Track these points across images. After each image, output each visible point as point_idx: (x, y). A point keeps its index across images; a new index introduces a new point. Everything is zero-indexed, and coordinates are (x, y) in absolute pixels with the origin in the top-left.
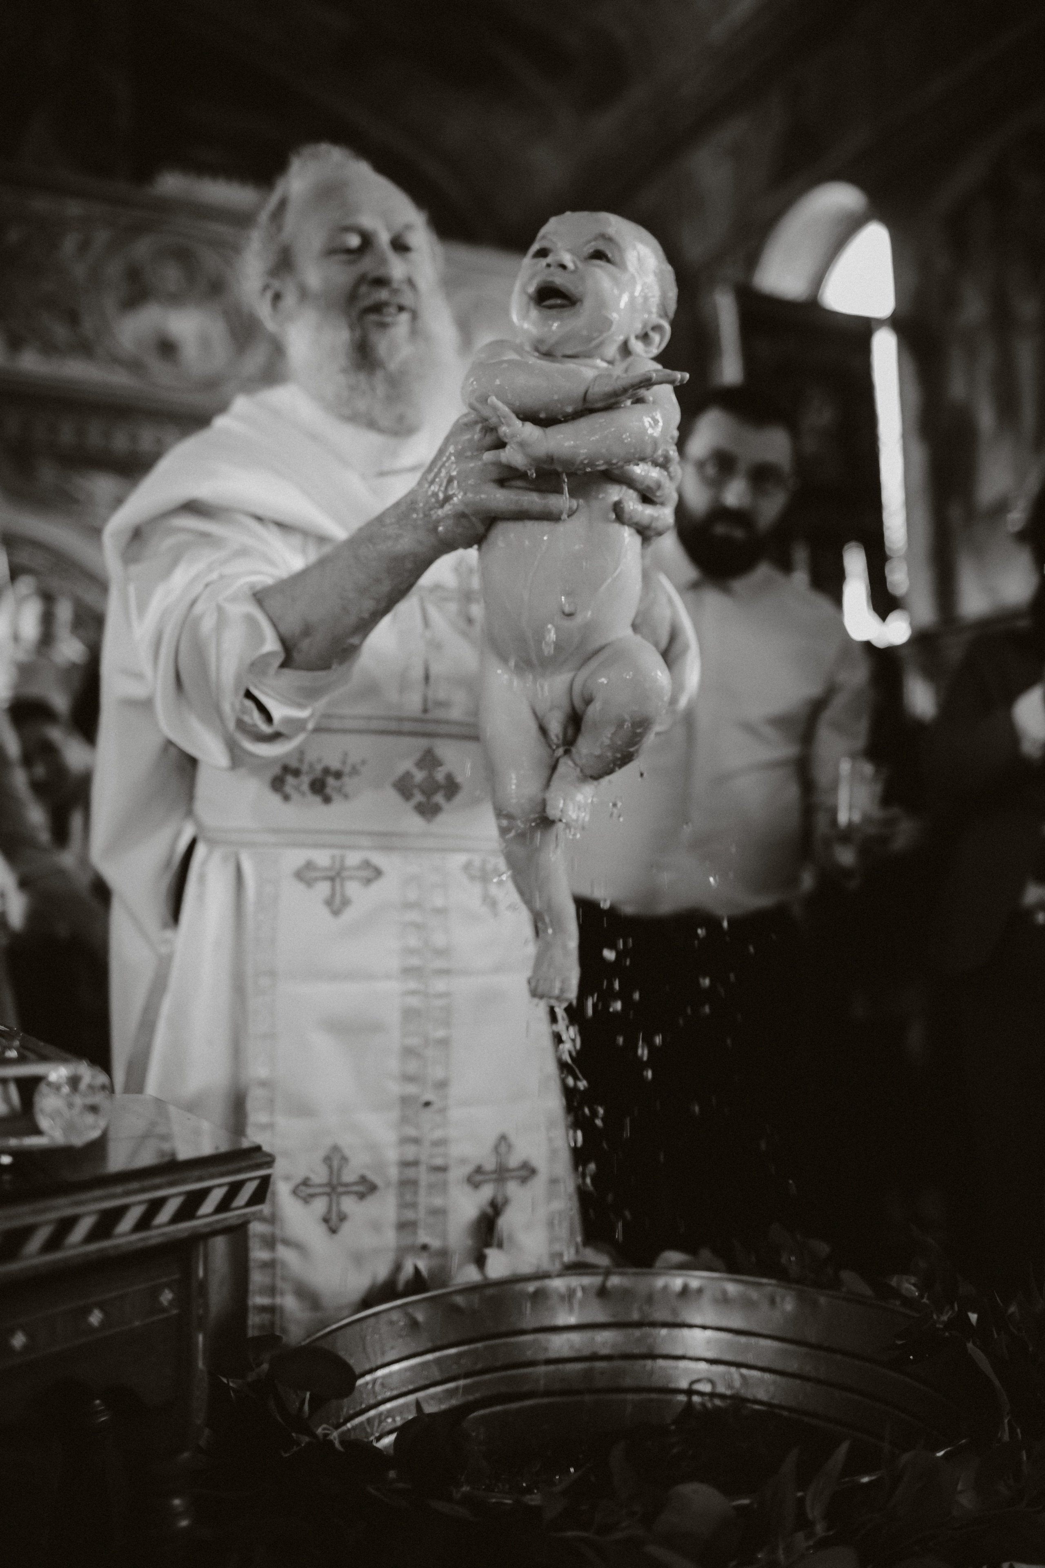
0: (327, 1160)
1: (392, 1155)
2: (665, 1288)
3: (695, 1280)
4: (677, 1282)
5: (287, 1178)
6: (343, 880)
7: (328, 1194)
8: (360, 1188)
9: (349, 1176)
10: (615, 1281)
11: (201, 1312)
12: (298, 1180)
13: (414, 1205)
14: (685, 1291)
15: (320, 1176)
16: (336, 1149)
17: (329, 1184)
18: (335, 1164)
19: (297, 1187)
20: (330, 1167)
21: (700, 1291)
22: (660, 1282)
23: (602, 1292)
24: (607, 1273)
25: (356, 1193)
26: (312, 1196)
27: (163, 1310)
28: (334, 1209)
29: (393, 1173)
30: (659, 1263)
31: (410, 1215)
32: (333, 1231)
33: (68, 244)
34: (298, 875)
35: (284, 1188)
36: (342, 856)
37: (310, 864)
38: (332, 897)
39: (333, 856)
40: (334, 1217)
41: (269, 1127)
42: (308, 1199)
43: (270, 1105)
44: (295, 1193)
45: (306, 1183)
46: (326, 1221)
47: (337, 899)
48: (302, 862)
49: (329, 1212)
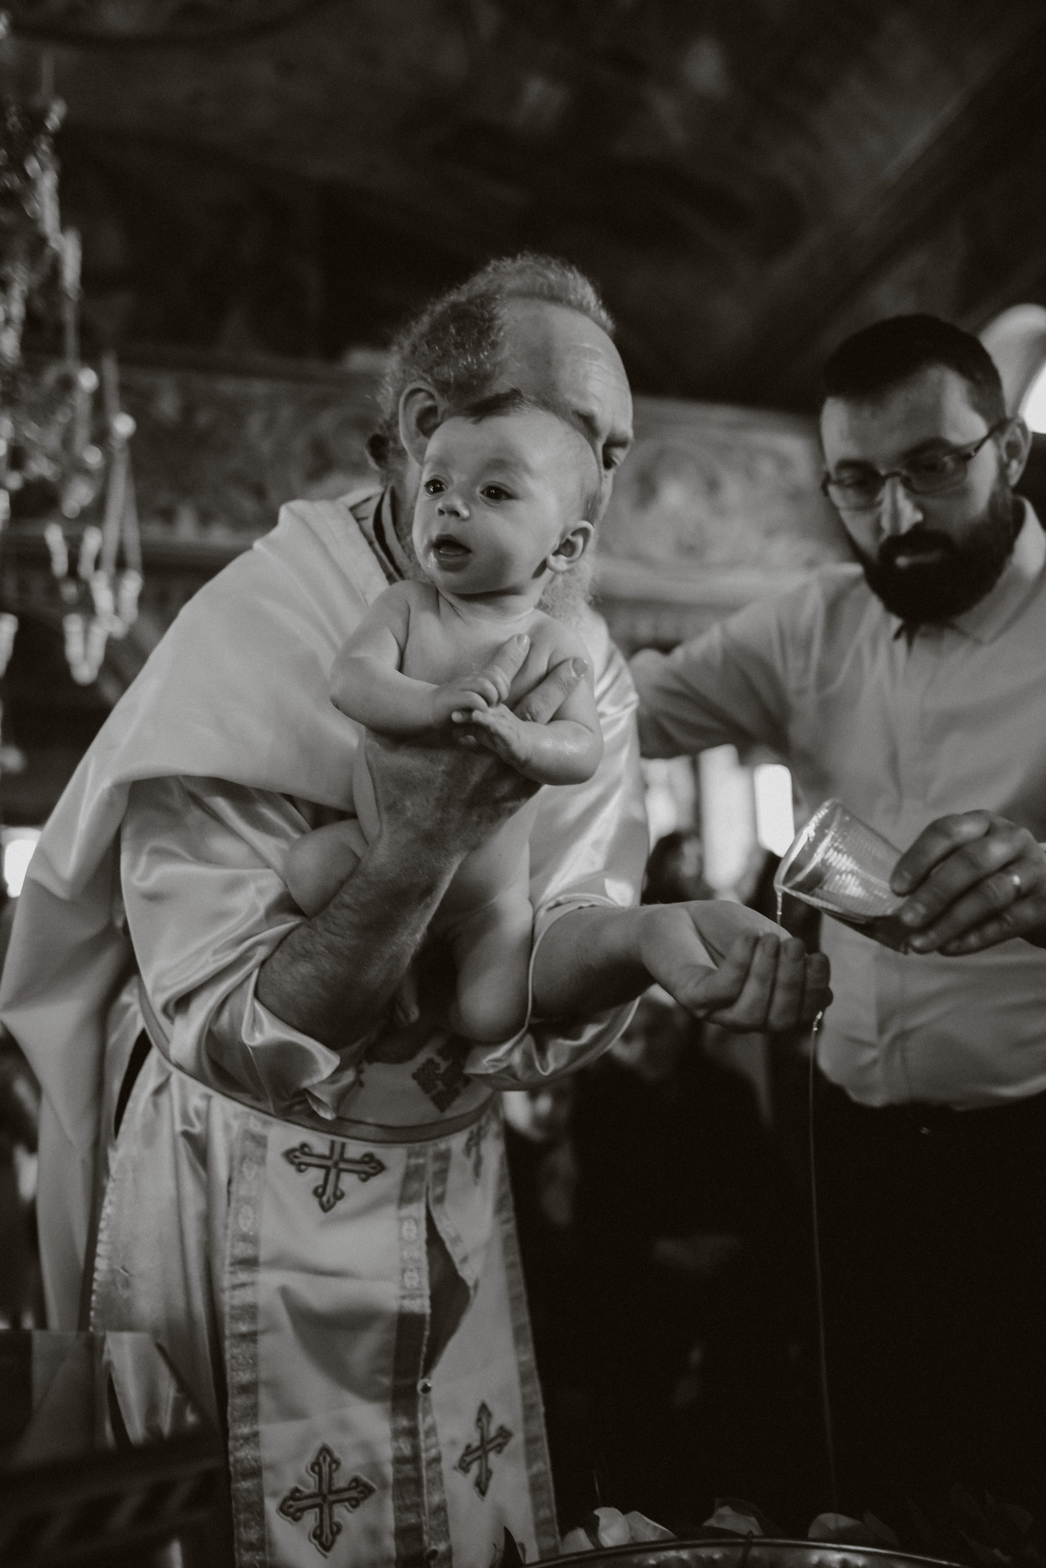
0: (316, 1467)
1: (386, 1452)
5: (274, 1494)
6: (340, 1171)
7: (320, 1506)
8: (353, 1494)
9: (341, 1481)
12: (286, 1493)
13: (417, 1507)
15: (310, 1484)
16: (325, 1450)
17: (320, 1494)
18: (325, 1469)
19: (285, 1501)
20: (320, 1474)
24: (749, 1543)
25: (348, 1500)
26: (302, 1510)
28: (326, 1523)
29: (389, 1471)
31: (410, 1519)
32: (327, 1548)
33: (255, 423)
34: (289, 1155)
35: (271, 1505)
36: (343, 1146)
37: (304, 1146)
38: (324, 1187)
39: (333, 1143)
40: (327, 1530)
41: (253, 1438)
42: (298, 1514)
43: (252, 1413)
44: (283, 1509)
45: (295, 1495)
46: (315, 1536)
47: (330, 1190)
48: (295, 1143)
49: (321, 1526)
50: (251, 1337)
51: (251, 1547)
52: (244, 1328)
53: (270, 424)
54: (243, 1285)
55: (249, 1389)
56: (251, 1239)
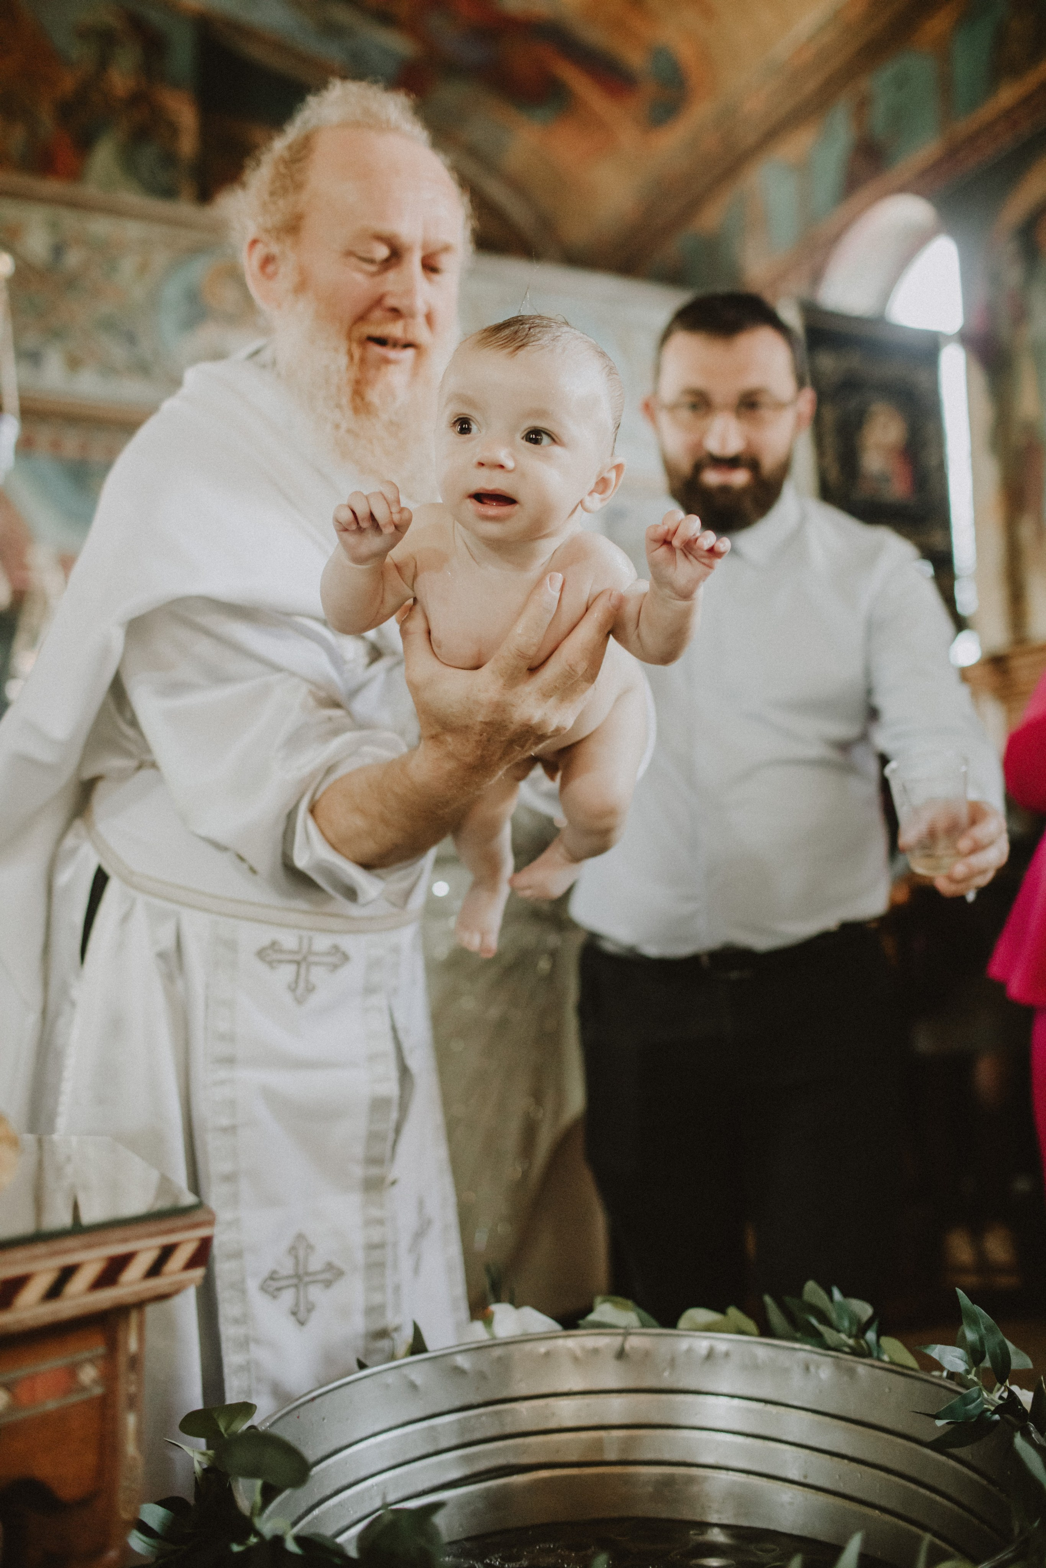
0: (293, 1250)
1: (357, 1238)
2: (689, 1351)
3: (722, 1342)
4: (702, 1344)
5: (254, 1274)
6: (309, 965)
7: (296, 1286)
8: (327, 1276)
9: (315, 1264)
10: (634, 1342)
11: (133, 1389)
12: (265, 1274)
13: (382, 1288)
14: (710, 1355)
15: (286, 1267)
16: (300, 1237)
17: (297, 1276)
18: (301, 1253)
19: (265, 1281)
20: (296, 1257)
21: (727, 1355)
22: (684, 1344)
23: (621, 1354)
24: (627, 1333)
25: (323, 1281)
26: (279, 1289)
27: (83, 1389)
28: (302, 1300)
29: (359, 1257)
30: (683, 1322)
31: (377, 1298)
32: (302, 1323)
33: (128, 265)
34: (261, 954)
35: (252, 1285)
36: (310, 939)
37: (274, 944)
38: (296, 982)
39: (301, 939)
40: (302, 1308)
41: (235, 1223)
42: (276, 1293)
43: (234, 1200)
44: (263, 1288)
45: (273, 1276)
46: (294, 1313)
47: (302, 985)
48: (266, 941)
49: (297, 1304)
50: (231, 1130)
51: (236, 1321)
52: (225, 1121)
53: (143, 268)
54: (222, 1082)
55: (230, 1178)
56: (229, 1038)
